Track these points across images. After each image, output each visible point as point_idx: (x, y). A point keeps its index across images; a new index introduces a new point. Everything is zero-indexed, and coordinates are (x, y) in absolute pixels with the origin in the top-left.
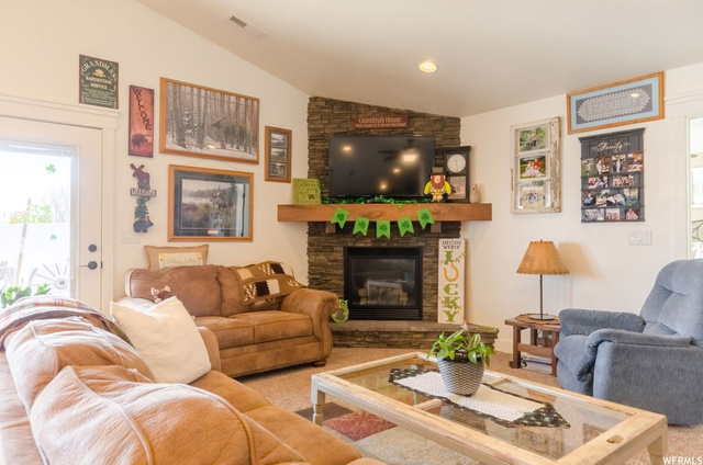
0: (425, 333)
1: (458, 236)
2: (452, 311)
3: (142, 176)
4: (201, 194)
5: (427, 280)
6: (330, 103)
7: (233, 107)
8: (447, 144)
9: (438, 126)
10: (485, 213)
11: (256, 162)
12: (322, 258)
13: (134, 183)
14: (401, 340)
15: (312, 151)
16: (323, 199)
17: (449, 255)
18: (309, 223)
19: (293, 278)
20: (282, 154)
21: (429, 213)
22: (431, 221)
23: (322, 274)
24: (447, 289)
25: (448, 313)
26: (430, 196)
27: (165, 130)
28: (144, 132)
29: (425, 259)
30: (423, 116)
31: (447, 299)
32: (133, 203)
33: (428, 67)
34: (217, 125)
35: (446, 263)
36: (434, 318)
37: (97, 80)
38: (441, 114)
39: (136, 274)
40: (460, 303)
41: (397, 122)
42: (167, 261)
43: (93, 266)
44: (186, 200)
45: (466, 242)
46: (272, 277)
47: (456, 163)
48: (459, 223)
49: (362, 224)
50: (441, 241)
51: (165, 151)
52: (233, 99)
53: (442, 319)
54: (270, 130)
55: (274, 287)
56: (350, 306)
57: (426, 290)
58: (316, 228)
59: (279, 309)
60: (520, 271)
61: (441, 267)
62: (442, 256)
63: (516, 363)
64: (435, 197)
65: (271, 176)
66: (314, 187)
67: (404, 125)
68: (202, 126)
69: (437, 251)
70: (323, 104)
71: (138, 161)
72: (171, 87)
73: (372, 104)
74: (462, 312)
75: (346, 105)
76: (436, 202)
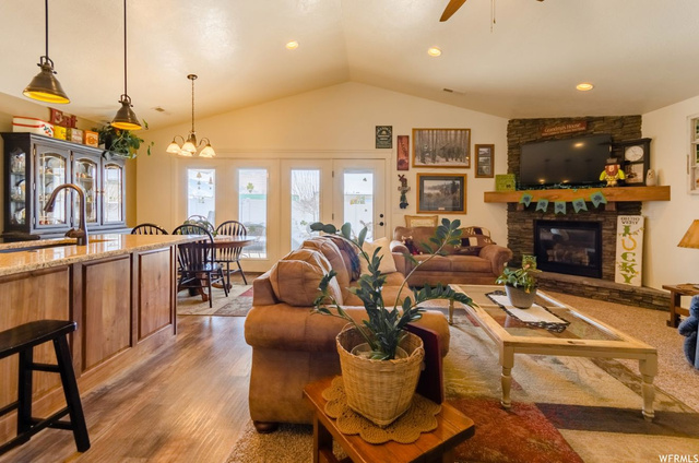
0: (597, 288)
1: (639, 214)
2: (629, 275)
3: (403, 180)
4: (435, 188)
5: (607, 248)
6: (523, 122)
7: (453, 137)
8: (626, 139)
9: (618, 124)
10: (664, 194)
11: (468, 167)
12: (517, 226)
13: (400, 184)
14: (575, 289)
15: (511, 155)
16: (517, 187)
17: (627, 230)
18: (508, 203)
19: (489, 238)
20: (486, 161)
21: (601, 195)
22: (604, 201)
23: (517, 238)
24: (624, 256)
25: (625, 275)
26: (605, 182)
27: (414, 156)
28: (404, 158)
29: (604, 231)
30: (603, 119)
31: (624, 265)
32: (399, 194)
33: (584, 87)
34: (443, 148)
35: (624, 235)
36: (611, 277)
37: (383, 136)
38: (620, 115)
39: (398, 229)
40: (638, 268)
41: (577, 127)
42: (415, 223)
43: (382, 224)
44: (426, 191)
45: (646, 220)
46: (473, 236)
47: (634, 153)
48: (640, 203)
49: (543, 204)
50: (619, 217)
51: (415, 166)
52: (453, 132)
53: (619, 279)
54: (478, 147)
55: (473, 242)
56: (537, 261)
57: (605, 256)
58: (512, 206)
59: (478, 256)
60: (680, 245)
61: (619, 239)
62: (620, 229)
63: (673, 323)
64: (609, 183)
65: (479, 174)
66: (512, 180)
67: (584, 128)
68: (434, 151)
69: (616, 225)
70: (518, 123)
71: (401, 173)
72: (417, 132)
73: (556, 117)
74: (639, 277)
75: (536, 122)
76: (610, 186)
